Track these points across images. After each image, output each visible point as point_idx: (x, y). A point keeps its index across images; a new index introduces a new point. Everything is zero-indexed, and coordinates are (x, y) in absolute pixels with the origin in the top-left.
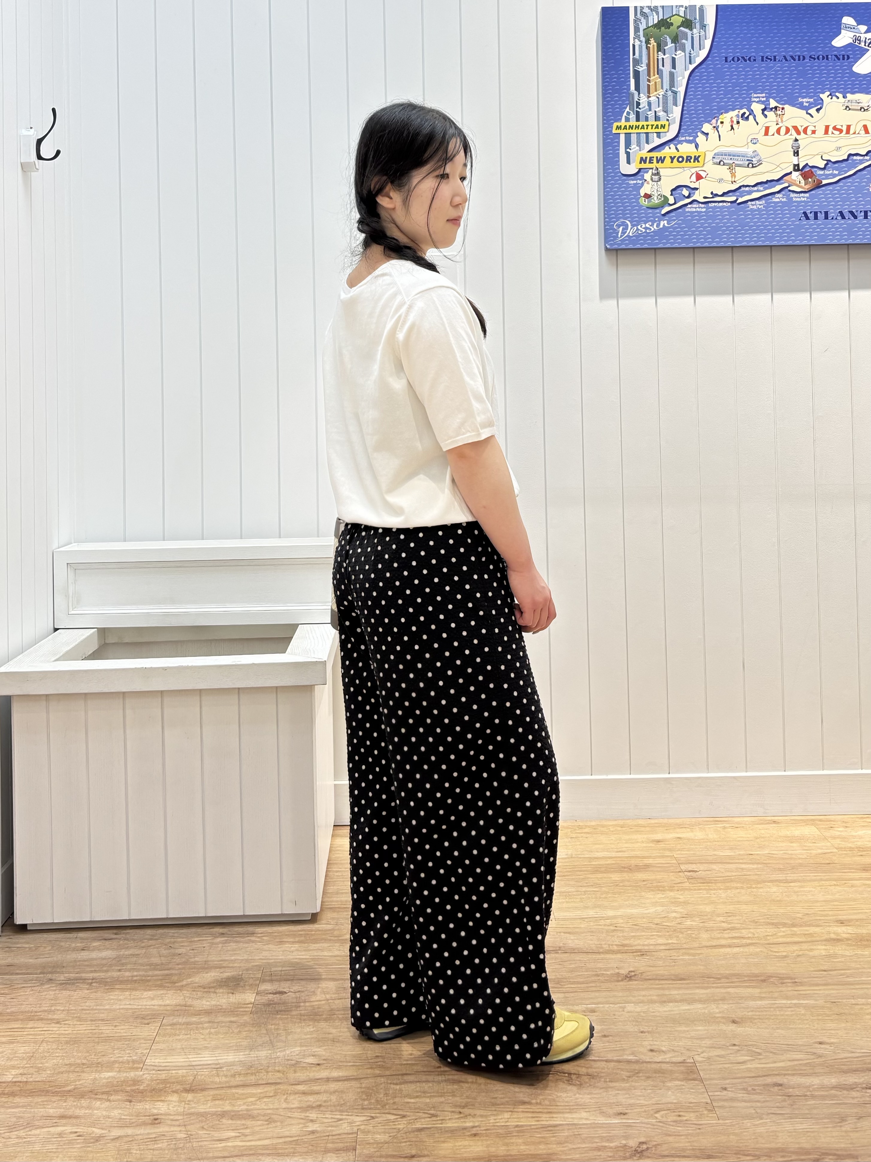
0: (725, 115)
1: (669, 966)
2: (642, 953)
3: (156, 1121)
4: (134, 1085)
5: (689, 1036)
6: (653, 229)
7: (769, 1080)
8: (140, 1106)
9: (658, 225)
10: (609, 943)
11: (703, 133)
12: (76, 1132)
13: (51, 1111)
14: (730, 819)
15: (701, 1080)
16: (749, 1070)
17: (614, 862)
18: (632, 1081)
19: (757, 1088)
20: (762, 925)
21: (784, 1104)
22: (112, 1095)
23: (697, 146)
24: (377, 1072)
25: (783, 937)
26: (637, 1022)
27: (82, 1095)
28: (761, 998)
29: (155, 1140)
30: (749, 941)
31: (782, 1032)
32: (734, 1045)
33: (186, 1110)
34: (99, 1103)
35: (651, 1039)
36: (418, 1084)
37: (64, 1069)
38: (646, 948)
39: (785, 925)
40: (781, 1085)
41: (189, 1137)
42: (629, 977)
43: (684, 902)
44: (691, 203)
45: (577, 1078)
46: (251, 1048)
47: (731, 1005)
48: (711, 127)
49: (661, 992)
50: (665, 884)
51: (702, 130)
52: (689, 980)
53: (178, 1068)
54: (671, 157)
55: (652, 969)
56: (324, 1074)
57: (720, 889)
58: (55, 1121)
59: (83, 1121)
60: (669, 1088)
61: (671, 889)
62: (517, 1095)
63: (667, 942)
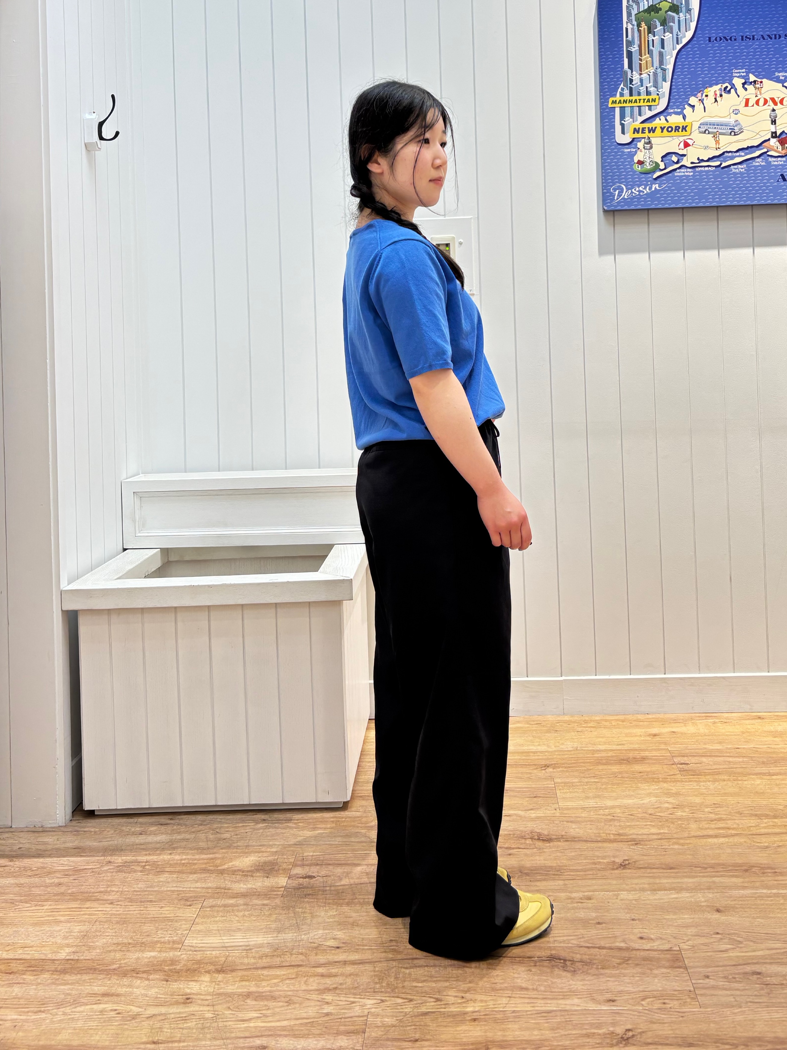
0: (709, 89)
1: (661, 855)
2: (636, 842)
3: (188, 1000)
4: (172, 964)
5: (676, 924)
6: (645, 192)
7: (748, 969)
8: (175, 986)
9: (650, 189)
10: (607, 832)
11: (690, 105)
12: (116, 1010)
13: (96, 989)
14: (719, 714)
15: (686, 968)
16: (730, 958)
17: (614, 754)
18: (622, 969)
19: (737, 976)
20: (746, 816)
21: (762, 992)
22: (151, 974)
23: (684, 117)
24: (391, 956)
25: (765, 828)
26: (629, 909)
27: (125, 974)
28: (744, 888)
29: (185, 1019)
30: (733, 832)
31: (762, 921)
32: (718, 933)
33: (215, 990)
34: (139, 981)
35: (641, 927)
36: (426, 968)
37: (112, 948)
38: (640, 837)
39: (767, 816)
40: (759, 973)
41: (216, 1017)
42: (623, 866)
43: (676, 794)
44: (680, 168)
45: (572, 964)
46: (279, 931)
47: (716, 894)
48: (697, 100)
49: (651, 880)
50: (660, 776)
51: (689, 102)
52: (678, 869)
53: (211, 949)
54: (661, 127)
55: (645, 858)
56: (342, 957)
57: (709, 781)
58: (98, 998)
59: (123, 998)
60: (656, 976)
61: (665, 780)
62: (516, 980)
63: (659, 831)
